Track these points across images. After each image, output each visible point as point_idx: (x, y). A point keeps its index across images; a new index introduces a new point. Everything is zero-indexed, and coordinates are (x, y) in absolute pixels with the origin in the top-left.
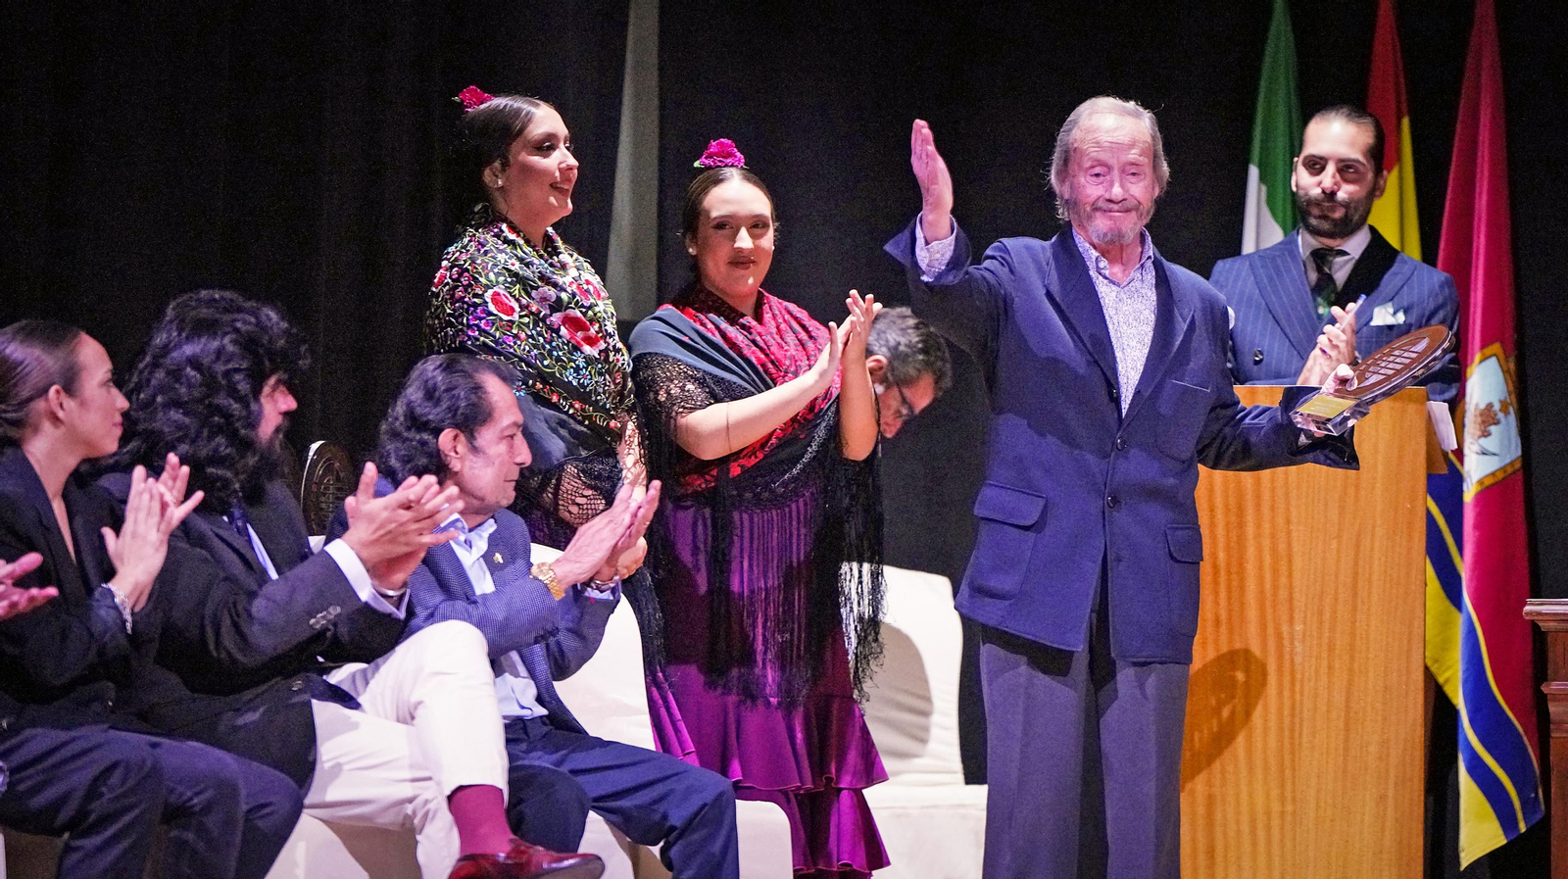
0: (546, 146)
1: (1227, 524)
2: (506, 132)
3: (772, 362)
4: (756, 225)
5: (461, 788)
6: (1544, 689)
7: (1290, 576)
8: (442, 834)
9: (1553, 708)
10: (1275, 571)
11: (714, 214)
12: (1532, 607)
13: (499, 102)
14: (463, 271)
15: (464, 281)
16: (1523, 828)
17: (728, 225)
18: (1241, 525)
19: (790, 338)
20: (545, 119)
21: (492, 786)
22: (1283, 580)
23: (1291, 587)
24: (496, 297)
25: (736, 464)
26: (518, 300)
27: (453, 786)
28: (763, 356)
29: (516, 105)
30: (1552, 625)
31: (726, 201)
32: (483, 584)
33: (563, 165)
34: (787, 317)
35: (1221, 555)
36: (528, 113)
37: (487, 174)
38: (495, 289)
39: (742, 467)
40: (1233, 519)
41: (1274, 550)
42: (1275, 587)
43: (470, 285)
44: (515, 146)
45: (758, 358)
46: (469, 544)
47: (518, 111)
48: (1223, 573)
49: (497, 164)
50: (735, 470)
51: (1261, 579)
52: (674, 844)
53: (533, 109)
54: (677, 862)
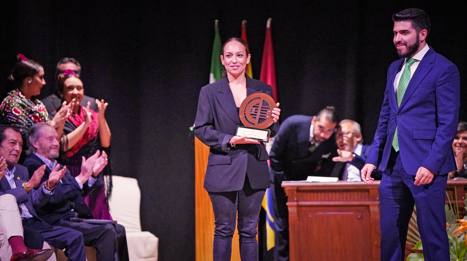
4: (78, 88)
5: (12, 237)
8: (6, 249)
11: (68, 85)
14: (6, 104)
15: (7, 106)
17: (71, 88)
21: (20, 236)
24: (15, 110)
26: (21, 110)
27: (10, 237)
30: (287, 188)
31: (70, 82)
32: (13, 186)
38: (14, 107)
39: (74, 153)
43: (8, 107)
46: (9, 175)
52: (68, 249)
54: (69, 254)
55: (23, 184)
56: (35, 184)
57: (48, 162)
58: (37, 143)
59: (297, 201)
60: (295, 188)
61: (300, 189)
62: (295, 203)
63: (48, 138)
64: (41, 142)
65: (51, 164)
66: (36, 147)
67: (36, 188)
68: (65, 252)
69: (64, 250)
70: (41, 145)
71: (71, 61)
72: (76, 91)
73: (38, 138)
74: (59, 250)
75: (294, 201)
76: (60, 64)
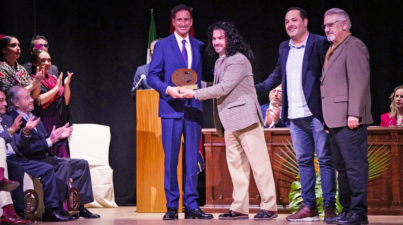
0: (14, 45)
1: (145, 115)
2: (6, 43)
3: (50, 86)
4: (48, 60)
6: (204, 145)
7: (157, 125)
9: (206, 148)
10: (154, 124)
11: (41, 58)
12: (203, 130)
13: (6, 37)
16: (201, 171)
17: (44, 60)
18: (148, 116)
19: (53, 82)
20: (14, 40)
22: (156, 126)
23: (157, 128)
25: (44, 106)
26: (5, 74)
28: (48, 85)
29: (9, 37)
30: (206, 133)
31: (43, 55)
33: (17, 49)
34: (52, 78)
35: (144, 121)
36: (11, 39)
37: (3, 51)
39: (46, 107)
40: (146, 115)
41: (154, 120)
42: (154, 127)
44: (8, 45)
45: (47, 85)
47: (9, 38)
48: (144, 125)
49: (4, 49)
50: (44, 108)
51: (152, 126)
52: (43, 177)
53: (12, 38)
54: (44, 182)
55: (8, 129)
56: (16, 129)
57: (25, 116)
58: (18, 103)
59: (211, 143)
60: (211, 133)
61: (213, 133)
62: (210, 144)
63: (25, 98)
64: (21, 101)
65: (27, 116)
66: (18, 106)
67: (17, 132)
68: (41, 180)
69: (40, 178)
70: (20, 104)
71: (42, 38)
72: (47, 63)
73: (18, 99)
74: (36, 179)
75: (209, 143)
76: (34, 40)
